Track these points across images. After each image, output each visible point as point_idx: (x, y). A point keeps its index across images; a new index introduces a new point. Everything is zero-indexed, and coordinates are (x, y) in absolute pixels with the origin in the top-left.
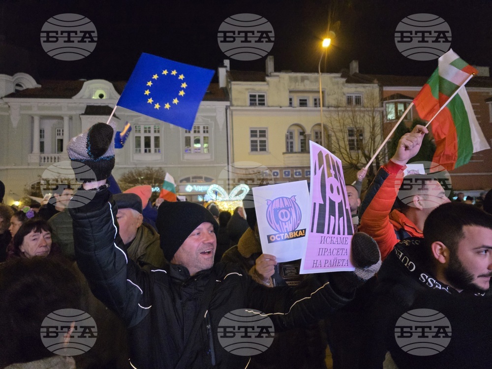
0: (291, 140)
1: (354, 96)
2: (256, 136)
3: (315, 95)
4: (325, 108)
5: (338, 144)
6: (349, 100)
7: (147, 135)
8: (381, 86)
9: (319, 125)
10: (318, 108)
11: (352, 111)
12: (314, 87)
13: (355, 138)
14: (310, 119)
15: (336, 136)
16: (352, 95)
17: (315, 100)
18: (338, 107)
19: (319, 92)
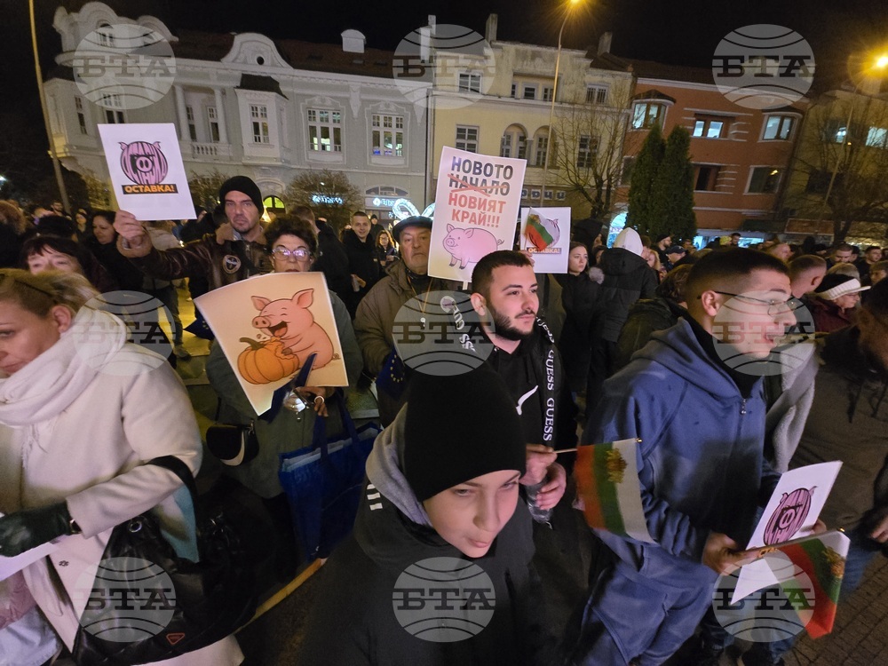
0: (508, 147)
1: (597, 88)
2: (463, 137)
3: (547, 83)
4: (557, 104)
5: (566, 156)
6: (590, 94)
7: (325, 125)
8: (636, 76)
9: (546, 128)
10: (548, 103)
11: (591, 111)
12: (547, 71)
13: (588, 151)
14: (536, 118)
15: (565, 145)
16: (594, 87)
17: (546, 90)
18: (573, 103)
19: (553, 78)
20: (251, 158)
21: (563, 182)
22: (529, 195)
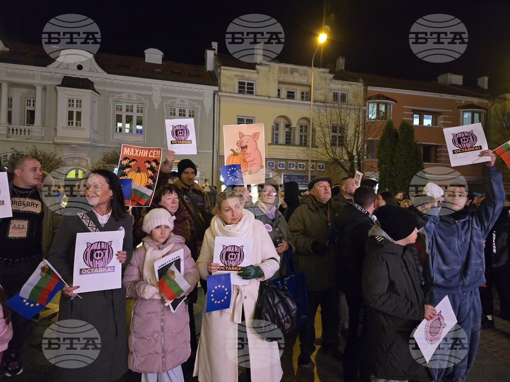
0: (277, 132)
1: (340, 93)
3: (304, 89)
5: (324, 139)
6: (335, 96)
7: (129, 114)
9: (305, 118)
10: (305, 102)
11: (338, 107)
13: (337, 134)
16: (338, 92)
17: (303, 93)
18: (324, 102)
20: (62, 138)
21: (322, 157)
22: (296, 167)
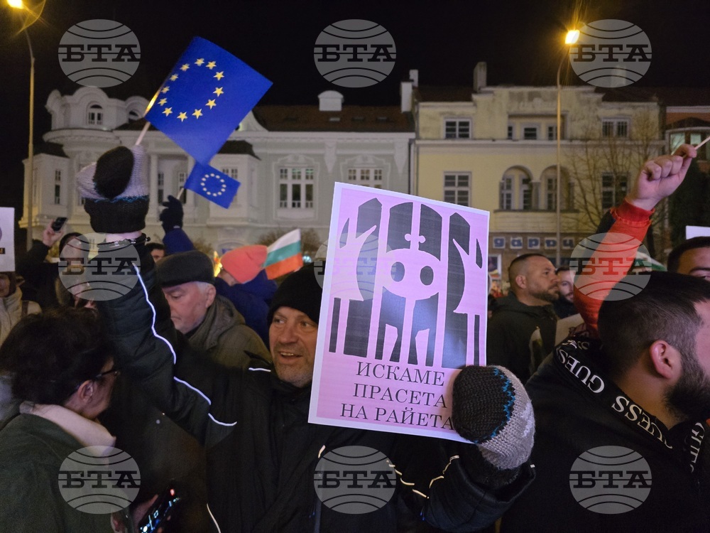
0: (508, 192)
1: (615, 122)
2: (453, 184)
3: (550, 122)
4: (564, 142)
5: (584, 198)
6: (607, 129)
7: (296, 182)
8: (663, 106)
9: (554, 167)
10: (554, 142)
11: (610, 146)
12: (546, 108)
13: (613, 189)
14: (540, 158)
15: (581, 185)
16: (612, 120)
17: (551, 129)
18: (585, 139)
19: (555, 116)
20: (216, 219)
21: (586, 227)
22: (542, 245)
